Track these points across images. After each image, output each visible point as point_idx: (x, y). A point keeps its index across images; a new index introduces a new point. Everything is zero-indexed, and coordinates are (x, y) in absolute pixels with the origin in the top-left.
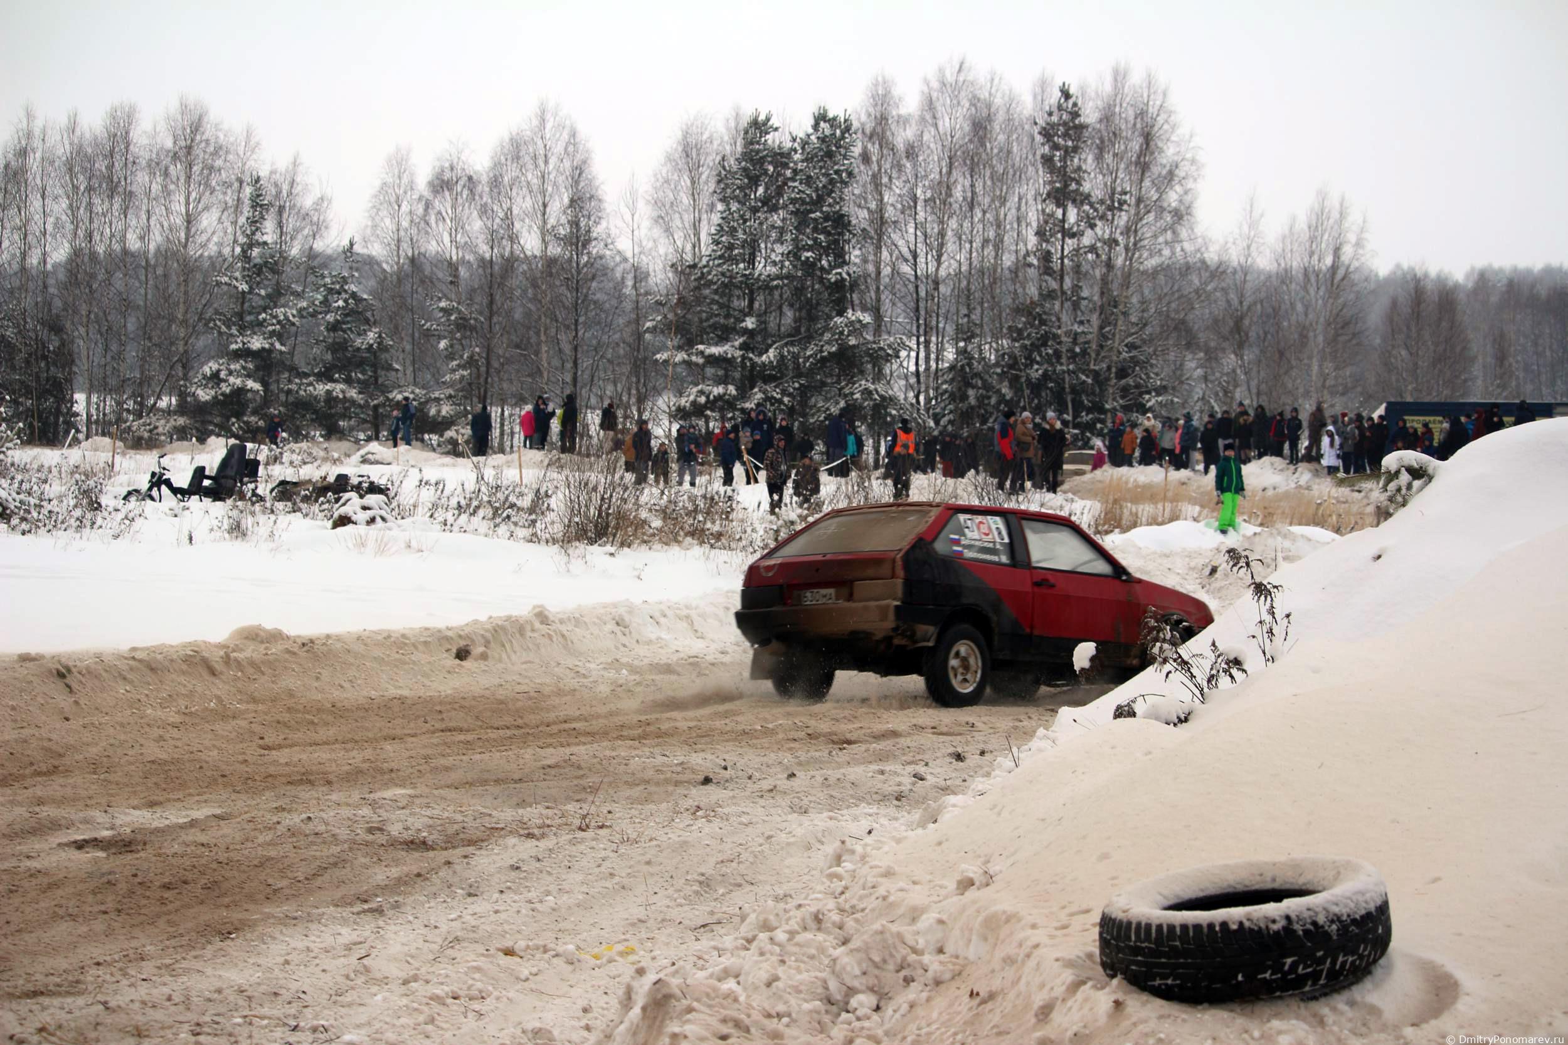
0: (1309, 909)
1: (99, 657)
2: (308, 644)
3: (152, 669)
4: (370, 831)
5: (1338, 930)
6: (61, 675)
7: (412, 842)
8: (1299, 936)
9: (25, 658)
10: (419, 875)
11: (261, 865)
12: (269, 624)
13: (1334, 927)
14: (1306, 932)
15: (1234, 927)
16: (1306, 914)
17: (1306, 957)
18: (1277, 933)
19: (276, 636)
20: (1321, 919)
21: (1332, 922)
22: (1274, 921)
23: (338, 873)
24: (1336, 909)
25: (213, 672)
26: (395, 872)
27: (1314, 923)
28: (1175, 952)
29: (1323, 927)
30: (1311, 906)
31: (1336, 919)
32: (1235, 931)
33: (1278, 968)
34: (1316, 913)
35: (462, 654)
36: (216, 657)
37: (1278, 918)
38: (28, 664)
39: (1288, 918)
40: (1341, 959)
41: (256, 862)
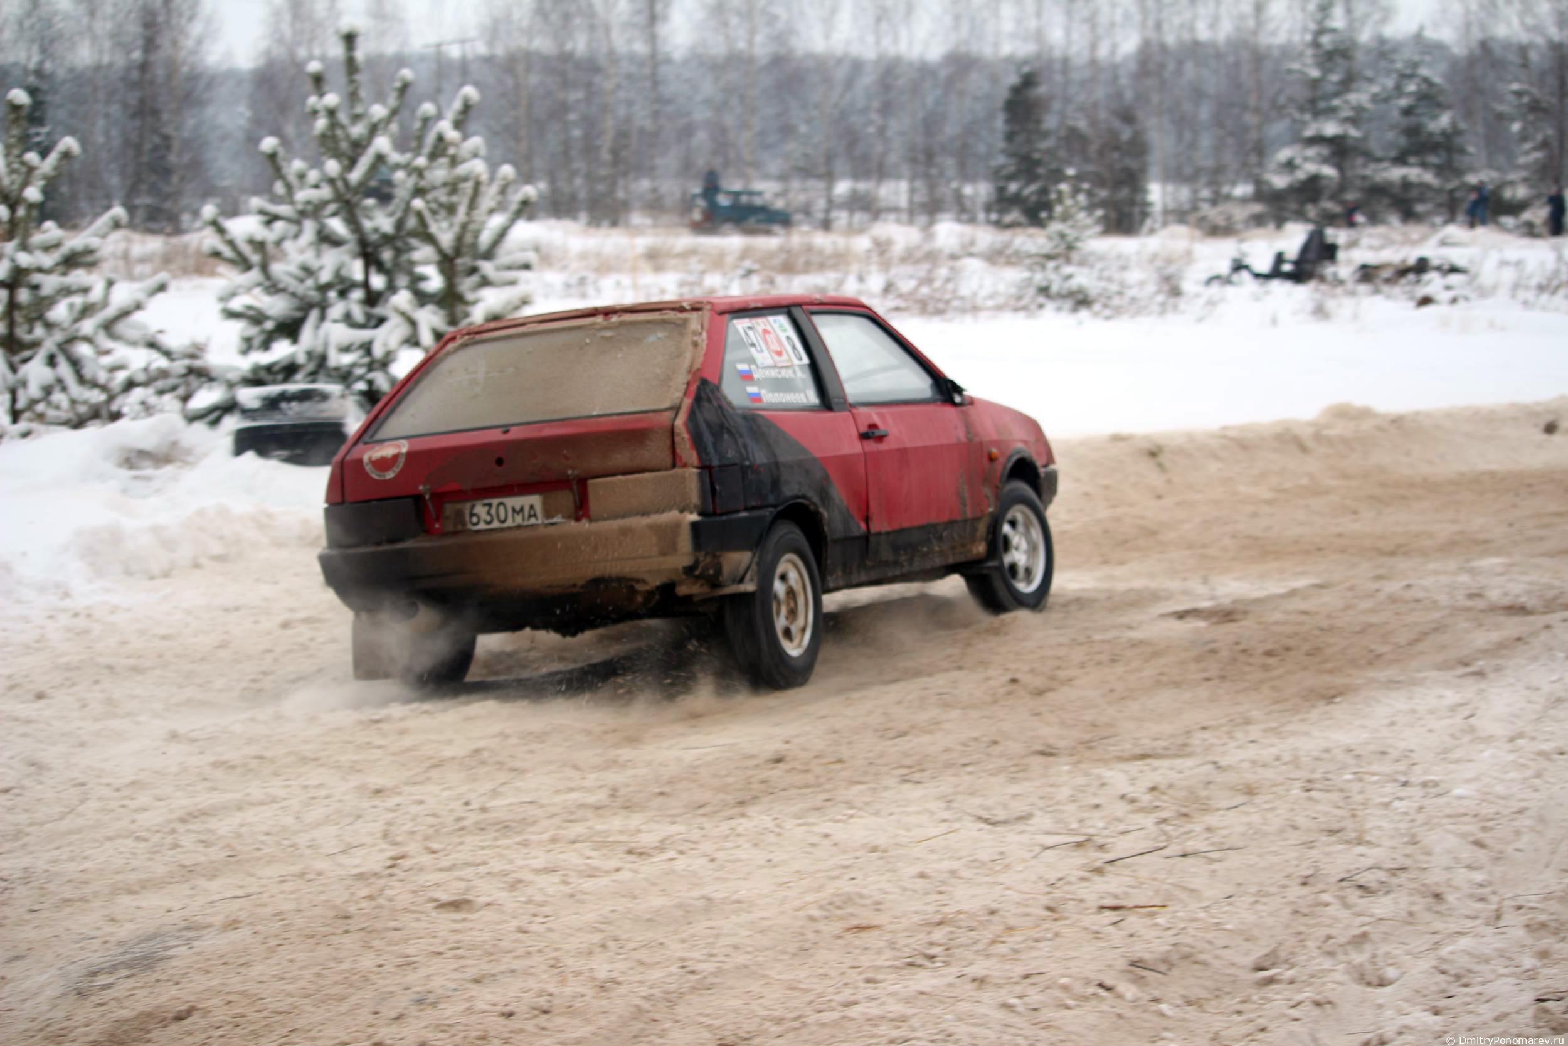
1: (1191, 437)
2: (1397, 421)
3: (1243, 447)
4: (1471, 596)
6: (1153, 454)
7: (1509, 608)
9: (1117, 438)
10: (1519, 639)
11: (1362, 632)
19: (1365, 413)
23: (1439, 638)
25: (1304, 449)
26: (1495, 636)
35: (1550, 429)
36: (1306, 433)
38: (1121, 444)
41: (1358, 629)
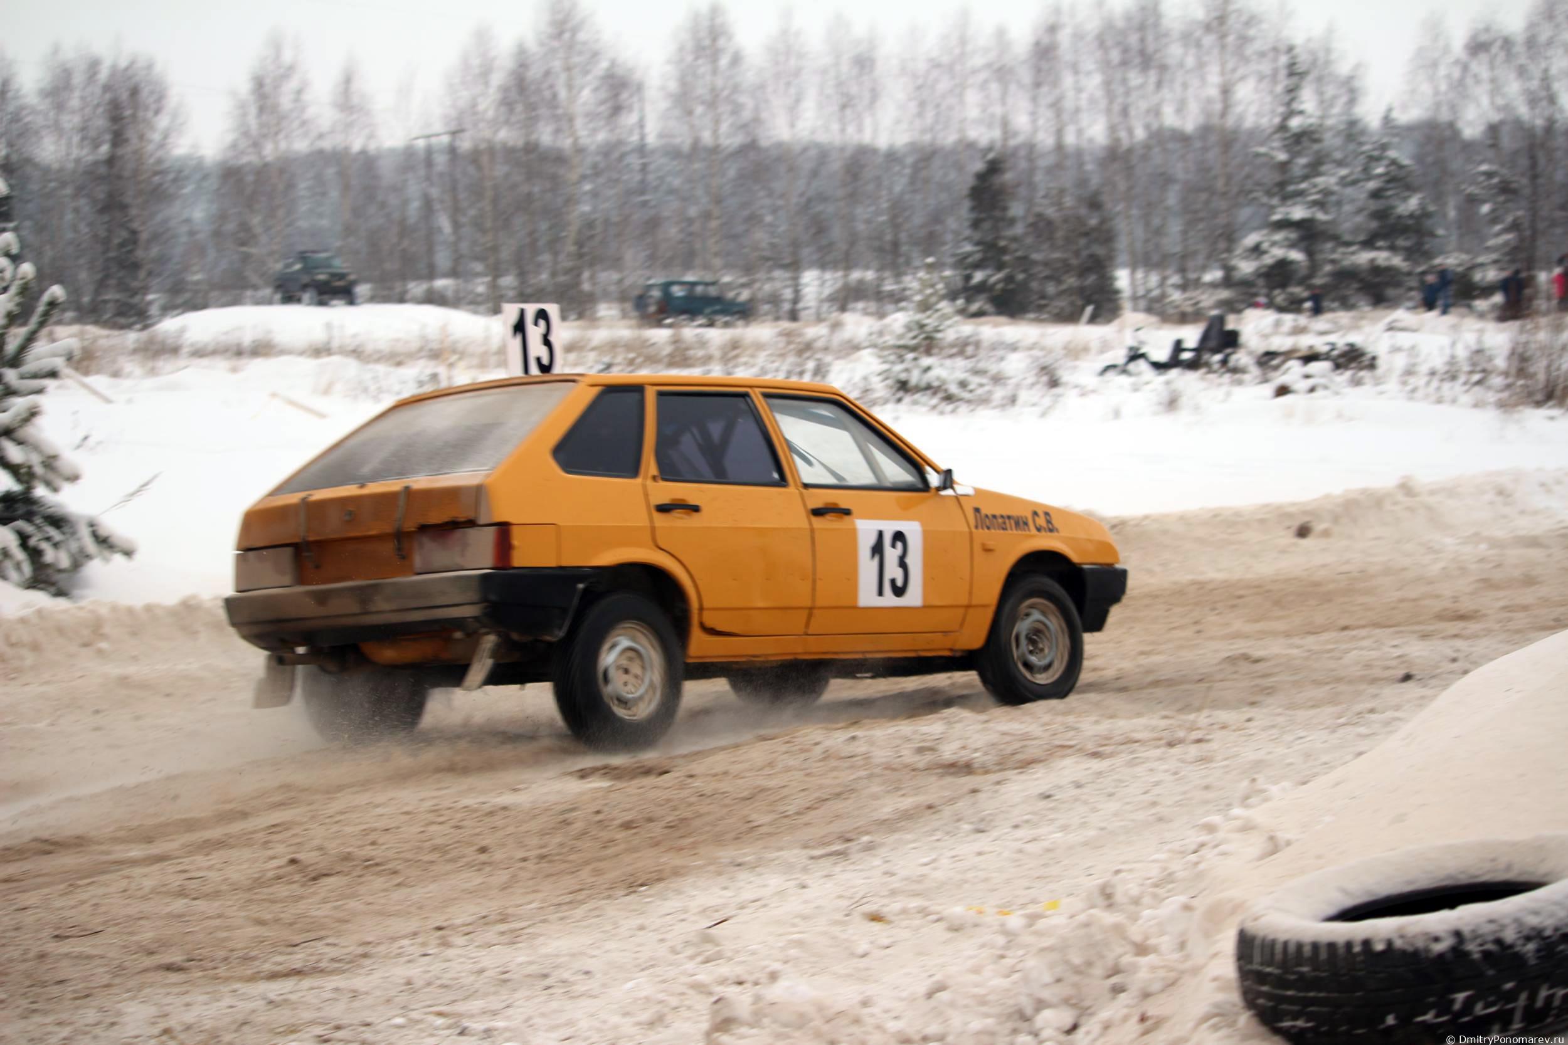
0: (1491, 921)
2: (1118, 526)
4: (921, 750)
5: (1538, 951)
7: (953, 765)
8: (1473, 962)
10: (930, 807)
13: (1531, 947)
14: (1486, 954)
15: (1379, 947)
16: (1487, 928)
17: (1485, 990)
18: (1441, 956)
20: (1509, 936)
21: (1528, 939)
22: (1437, 939)
23: (838, 806)
24: (1533, 921)
27: (1499, 942)
28: (1303, 982)
29: (1511, 946)
30: (1494, 917)
31: (1537, 934)
32: (1383, 953)
33: (1444, 1007)
34: (1503, 927)
35: (1303, 532)
37: (1442, 934)
39: (1458, 934)
40: (1544, 993)
41: (745, 794)
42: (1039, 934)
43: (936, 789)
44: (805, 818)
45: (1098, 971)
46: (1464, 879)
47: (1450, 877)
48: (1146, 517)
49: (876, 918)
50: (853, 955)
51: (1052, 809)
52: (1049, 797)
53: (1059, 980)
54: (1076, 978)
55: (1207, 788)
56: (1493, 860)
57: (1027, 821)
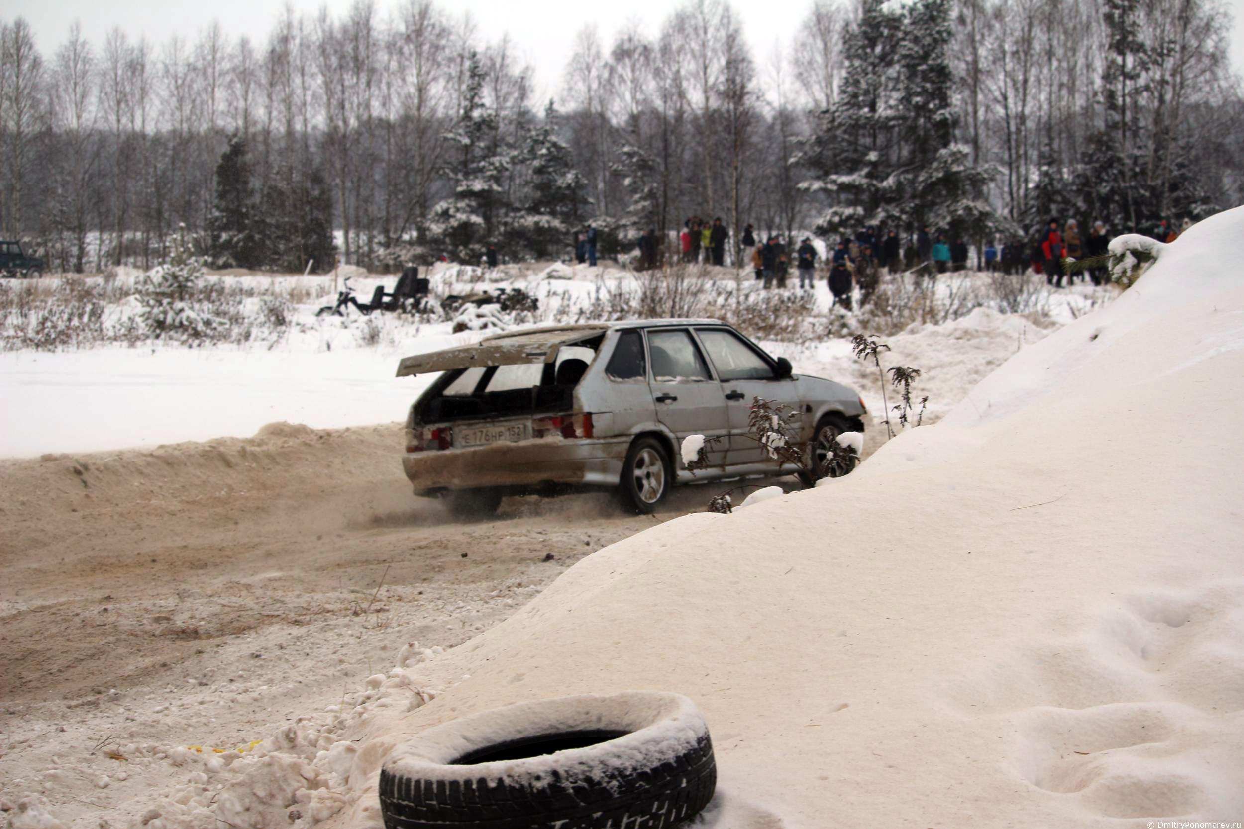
0: (581, 763)
1: (120, 455)
2: (325, 437)
3: (169, 464)
5: (620, 787)
6: (78, 473)
7: (183, 631)
8: (569, 795)
9: (47, 459)
10: (164, 665)
12: (294, 420)
13: (614, 783)
14: (578, 790)
15: (492, 785)
16: (579, 769)
17: (580, 819)
18: (542, 791)
19: (300, 431)
20: (597, 774)
21: (612, 777)
22: (538, 778)
23: (92, 664)
24: (617, 763)
25: (228, 464)
26: (148, 661)
27: (589, 780)
28: (432, 813)
29: (599, 783)
30: (584, 760)
31: (619, 773)
32: (494, 789)
34: (591, 768)
36: (231, 452)
37: (542, 774)
38: (50, 464)
39: (555, 773)
40: (625, 820)
42: (234, 771)
43: (169, 651)
44: (64, 676)
45: (279, 801)
46: (564, 728)
47: (551, 726)
48: (348, 429)
49: (115, 756)
50: (96, 786)
51: (261, 666)
52: (257, 656)
53: (248, 809)
54: (261, 808)
55: (384, 648)
56: (587, 713)
57: (241, 676)
